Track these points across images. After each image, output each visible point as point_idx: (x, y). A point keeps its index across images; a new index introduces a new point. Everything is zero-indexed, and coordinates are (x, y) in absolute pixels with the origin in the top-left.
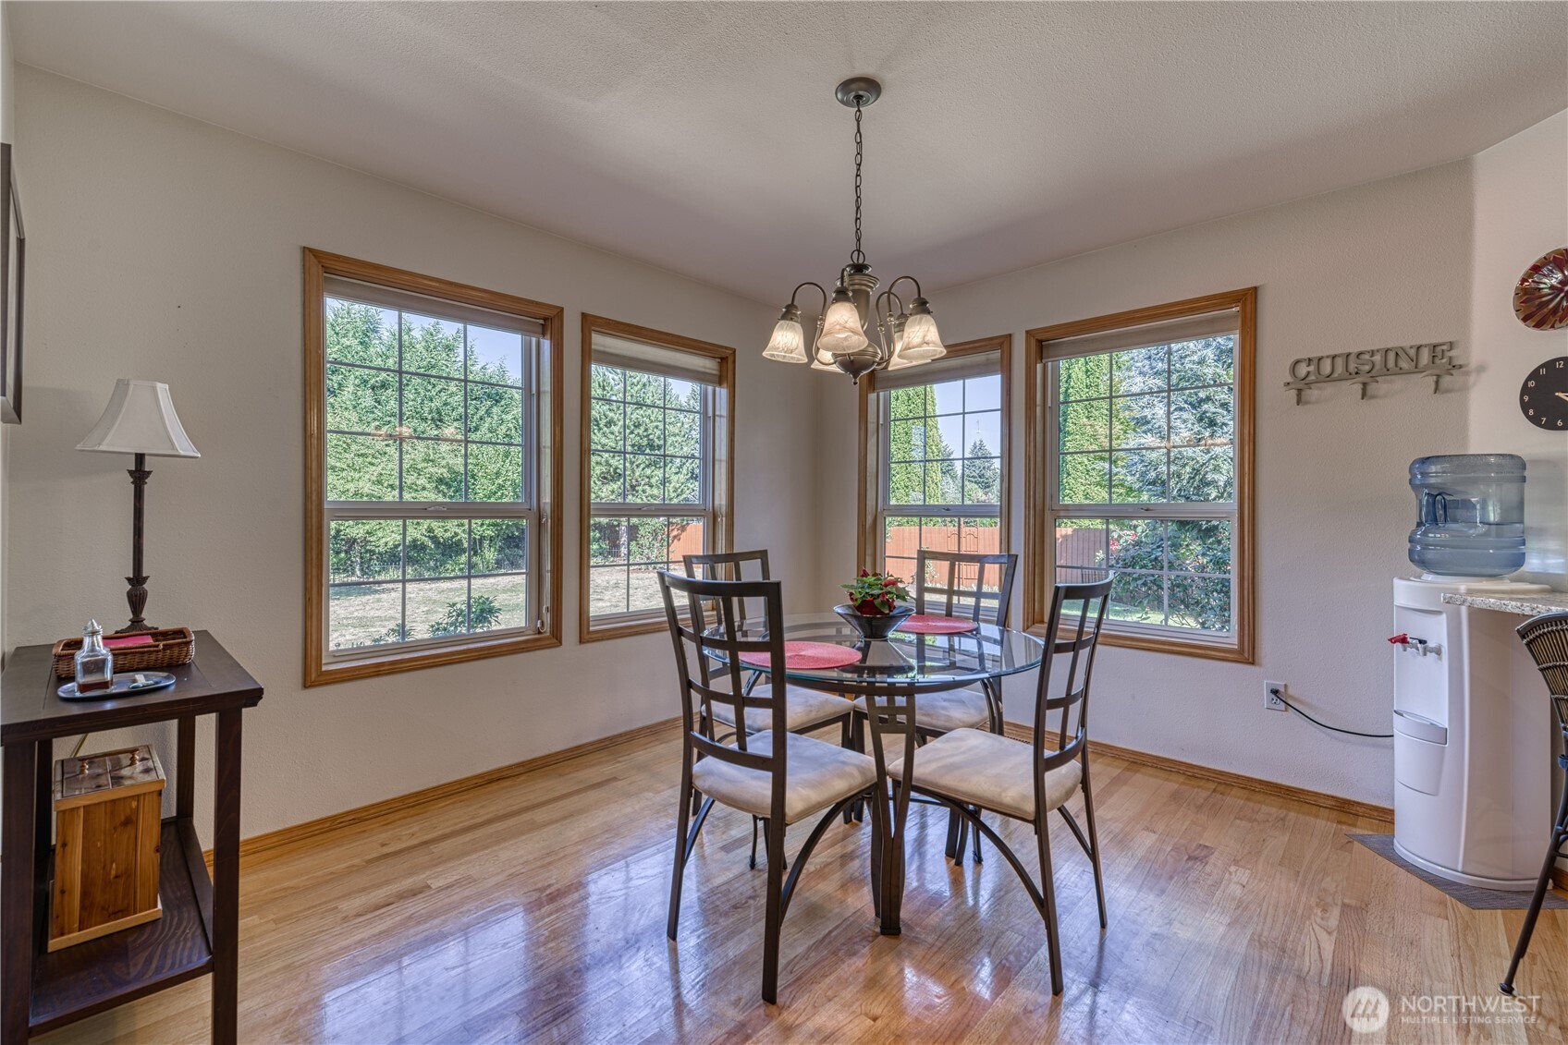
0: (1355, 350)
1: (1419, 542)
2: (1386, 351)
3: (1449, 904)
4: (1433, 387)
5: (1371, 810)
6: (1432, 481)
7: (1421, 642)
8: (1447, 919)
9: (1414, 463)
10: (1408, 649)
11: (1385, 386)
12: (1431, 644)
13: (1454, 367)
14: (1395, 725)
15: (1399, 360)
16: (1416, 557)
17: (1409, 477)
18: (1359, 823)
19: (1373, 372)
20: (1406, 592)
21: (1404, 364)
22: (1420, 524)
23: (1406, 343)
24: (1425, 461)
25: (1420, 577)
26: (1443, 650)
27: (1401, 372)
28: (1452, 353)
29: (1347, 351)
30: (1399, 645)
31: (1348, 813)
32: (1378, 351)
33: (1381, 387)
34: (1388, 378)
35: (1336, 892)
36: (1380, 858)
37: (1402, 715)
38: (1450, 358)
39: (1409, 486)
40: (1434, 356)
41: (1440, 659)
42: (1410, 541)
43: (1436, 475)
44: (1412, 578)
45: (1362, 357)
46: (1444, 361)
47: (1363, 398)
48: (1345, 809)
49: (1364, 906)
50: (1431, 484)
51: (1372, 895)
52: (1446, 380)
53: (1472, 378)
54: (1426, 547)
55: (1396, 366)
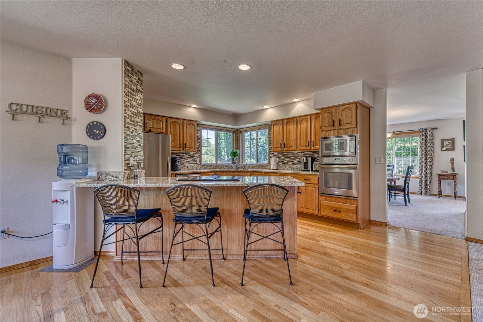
0: (36, 105)
1: (61, 170)
2: (47, 108)
3: (72, 274)
4: (62, 123)
5: (43, 260)
6: (64, 151)
7: (62, 200)
8: (73, 279)
9: (59, 145)
10: (58, 203)
11: (47, 119)
12: (65, 201)
13: (68, 118)
14: (53, 228)
15: (51, 112)
16: (60, 175)
17: (57, 150)
18: (39, 266)
19: (42, 114)
20: (56, 186)
21: (53, 114)
22: (60, 165)
23: (54, 107)
24: (62, 145)
25: (60, 181)
26: (69, 201)
27: (52, 116)
28: (67, 114)
29: (33, 105)
30: (55, 203)
31: (35, 265)
32: (44, 107)
33: (45, 119)
34: (47, 117)
35: (38, 291)
36: (49, 273)
37: (56, 225)
38: (67, 115)
39: (57, 153)
40: (62, 113)
41: (68, 204)
42: (57, 170)
43: (66, 149)
44: (58, 181)
45: (38, 108)
46: (65, 115)
47: (39, 122)
48: (33, 264)
49: (48, 290)
50: (64, 152)
51: (50, 285)
52: (66, 121)
53: (73, 122)
54: (62, 171)
55: (50, 114)
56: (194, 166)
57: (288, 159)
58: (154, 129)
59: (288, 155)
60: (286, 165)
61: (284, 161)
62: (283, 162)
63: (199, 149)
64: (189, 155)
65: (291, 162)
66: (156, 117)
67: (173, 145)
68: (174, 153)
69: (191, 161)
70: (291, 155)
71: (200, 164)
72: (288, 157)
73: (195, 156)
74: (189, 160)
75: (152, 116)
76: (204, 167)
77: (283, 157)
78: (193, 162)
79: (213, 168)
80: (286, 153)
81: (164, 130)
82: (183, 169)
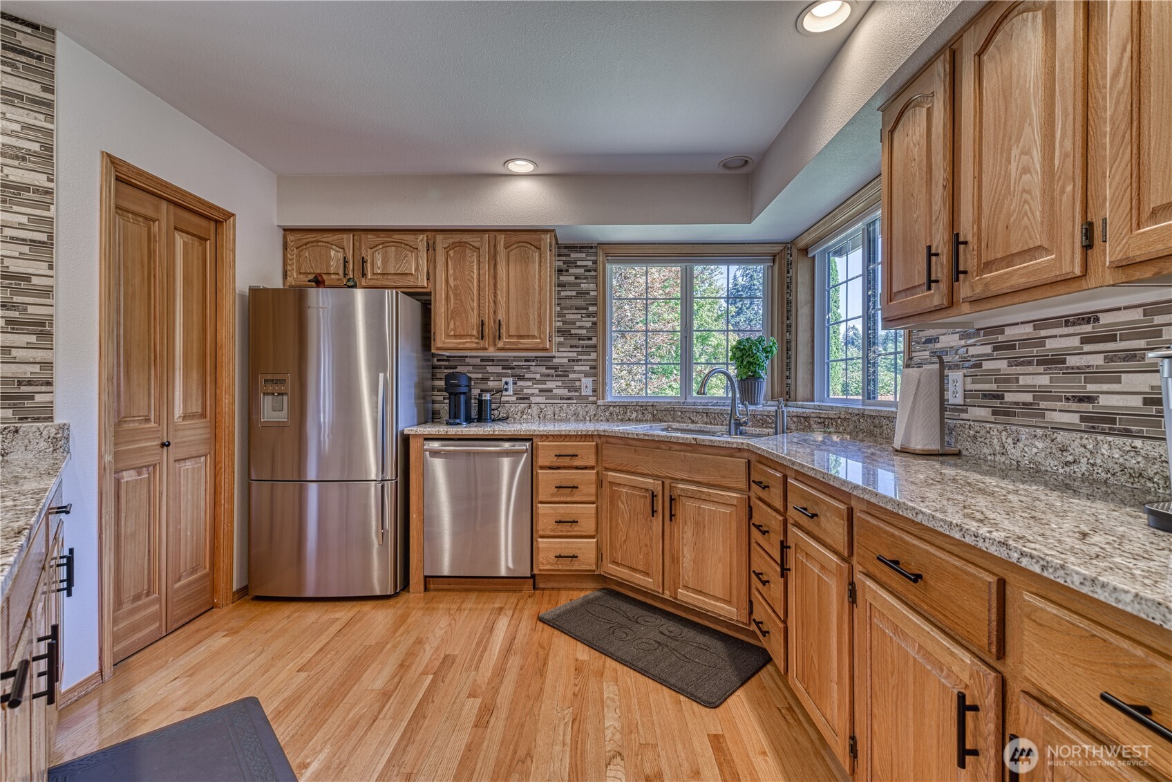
56: (568, 407)
57: (1044, 380)
58: (390, 277)
59: (1040, 341)
60: (1024, 430)
61: (1009, 397)
62: (997, 403)
63: (594, 341)
64: (550, 363)
65: (1074, 406)
66: (397, 237)
67: (455, 330)
68: (493, 360)
69: (558, 387)
70: (1075, 341)
71: (595, 399)
72: (1039, 363)
73: (576, 368)
74: (550, 385)
75: (382, 234)
76: (611, 414)
77: (1002, 365)
78: (564, 392)
79: (654, 416)
80: (1028, 329)
81: (422, 280)
82: (525, 416)
